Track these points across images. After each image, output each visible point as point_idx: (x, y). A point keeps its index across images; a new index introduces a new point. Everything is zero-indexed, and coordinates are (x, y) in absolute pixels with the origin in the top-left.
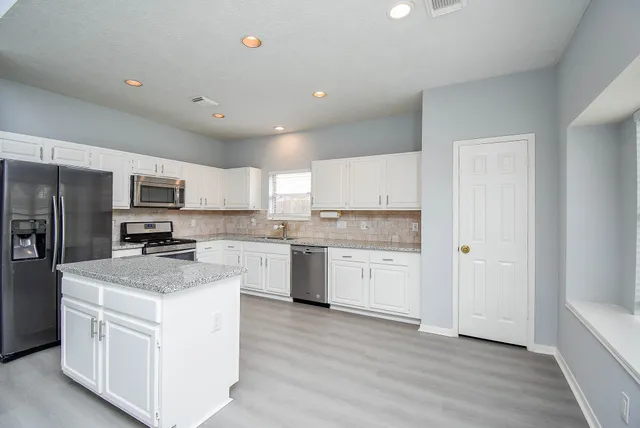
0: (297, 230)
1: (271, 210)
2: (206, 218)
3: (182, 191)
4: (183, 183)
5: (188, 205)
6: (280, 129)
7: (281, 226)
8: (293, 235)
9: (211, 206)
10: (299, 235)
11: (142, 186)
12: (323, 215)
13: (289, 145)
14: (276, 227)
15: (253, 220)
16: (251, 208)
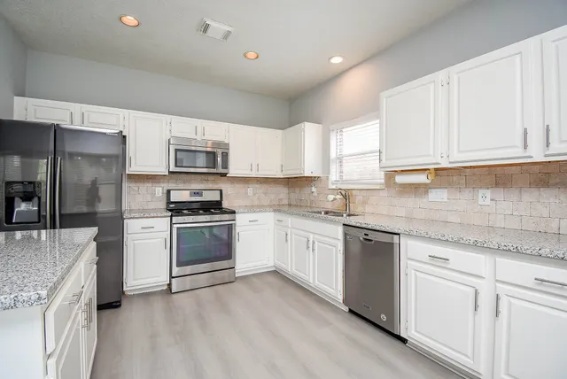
0: (364, 203)
1: (334, 176)
2: (264, 187)
3: (225, 156)
4: (226, 146)
5: (233, 171)
6: (337, 60)
7: (339, 197)
8: (359, 209)
9: (262, 173)
10: (368, 209)
11: (176, 150)
12: (400, 179)
13: (354, 85)
14: (331, 197)
15: (314, 189)
16: (307, 174)
